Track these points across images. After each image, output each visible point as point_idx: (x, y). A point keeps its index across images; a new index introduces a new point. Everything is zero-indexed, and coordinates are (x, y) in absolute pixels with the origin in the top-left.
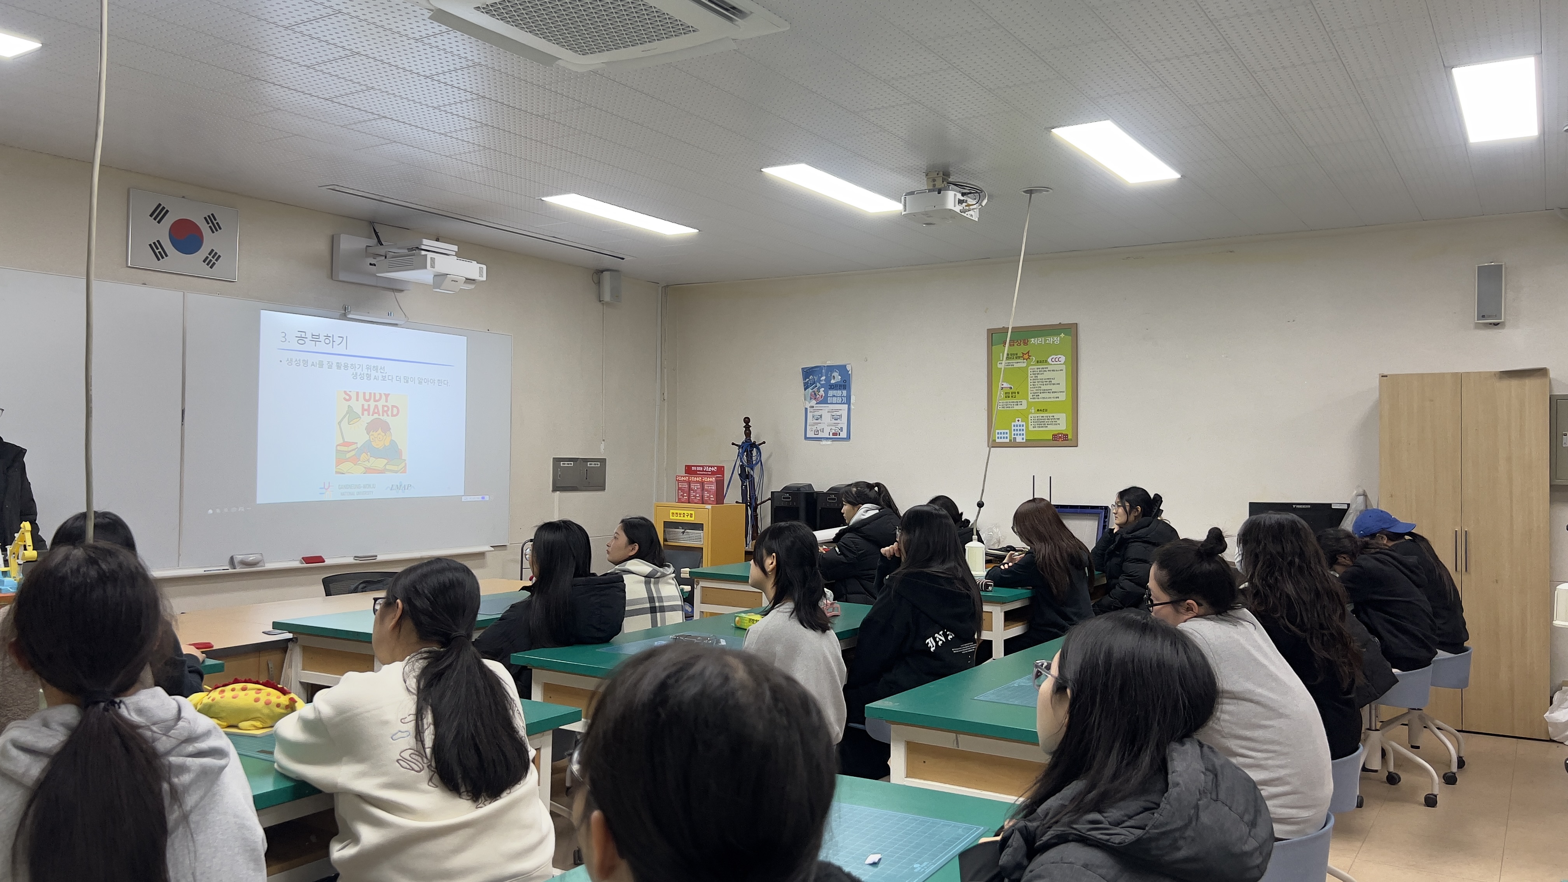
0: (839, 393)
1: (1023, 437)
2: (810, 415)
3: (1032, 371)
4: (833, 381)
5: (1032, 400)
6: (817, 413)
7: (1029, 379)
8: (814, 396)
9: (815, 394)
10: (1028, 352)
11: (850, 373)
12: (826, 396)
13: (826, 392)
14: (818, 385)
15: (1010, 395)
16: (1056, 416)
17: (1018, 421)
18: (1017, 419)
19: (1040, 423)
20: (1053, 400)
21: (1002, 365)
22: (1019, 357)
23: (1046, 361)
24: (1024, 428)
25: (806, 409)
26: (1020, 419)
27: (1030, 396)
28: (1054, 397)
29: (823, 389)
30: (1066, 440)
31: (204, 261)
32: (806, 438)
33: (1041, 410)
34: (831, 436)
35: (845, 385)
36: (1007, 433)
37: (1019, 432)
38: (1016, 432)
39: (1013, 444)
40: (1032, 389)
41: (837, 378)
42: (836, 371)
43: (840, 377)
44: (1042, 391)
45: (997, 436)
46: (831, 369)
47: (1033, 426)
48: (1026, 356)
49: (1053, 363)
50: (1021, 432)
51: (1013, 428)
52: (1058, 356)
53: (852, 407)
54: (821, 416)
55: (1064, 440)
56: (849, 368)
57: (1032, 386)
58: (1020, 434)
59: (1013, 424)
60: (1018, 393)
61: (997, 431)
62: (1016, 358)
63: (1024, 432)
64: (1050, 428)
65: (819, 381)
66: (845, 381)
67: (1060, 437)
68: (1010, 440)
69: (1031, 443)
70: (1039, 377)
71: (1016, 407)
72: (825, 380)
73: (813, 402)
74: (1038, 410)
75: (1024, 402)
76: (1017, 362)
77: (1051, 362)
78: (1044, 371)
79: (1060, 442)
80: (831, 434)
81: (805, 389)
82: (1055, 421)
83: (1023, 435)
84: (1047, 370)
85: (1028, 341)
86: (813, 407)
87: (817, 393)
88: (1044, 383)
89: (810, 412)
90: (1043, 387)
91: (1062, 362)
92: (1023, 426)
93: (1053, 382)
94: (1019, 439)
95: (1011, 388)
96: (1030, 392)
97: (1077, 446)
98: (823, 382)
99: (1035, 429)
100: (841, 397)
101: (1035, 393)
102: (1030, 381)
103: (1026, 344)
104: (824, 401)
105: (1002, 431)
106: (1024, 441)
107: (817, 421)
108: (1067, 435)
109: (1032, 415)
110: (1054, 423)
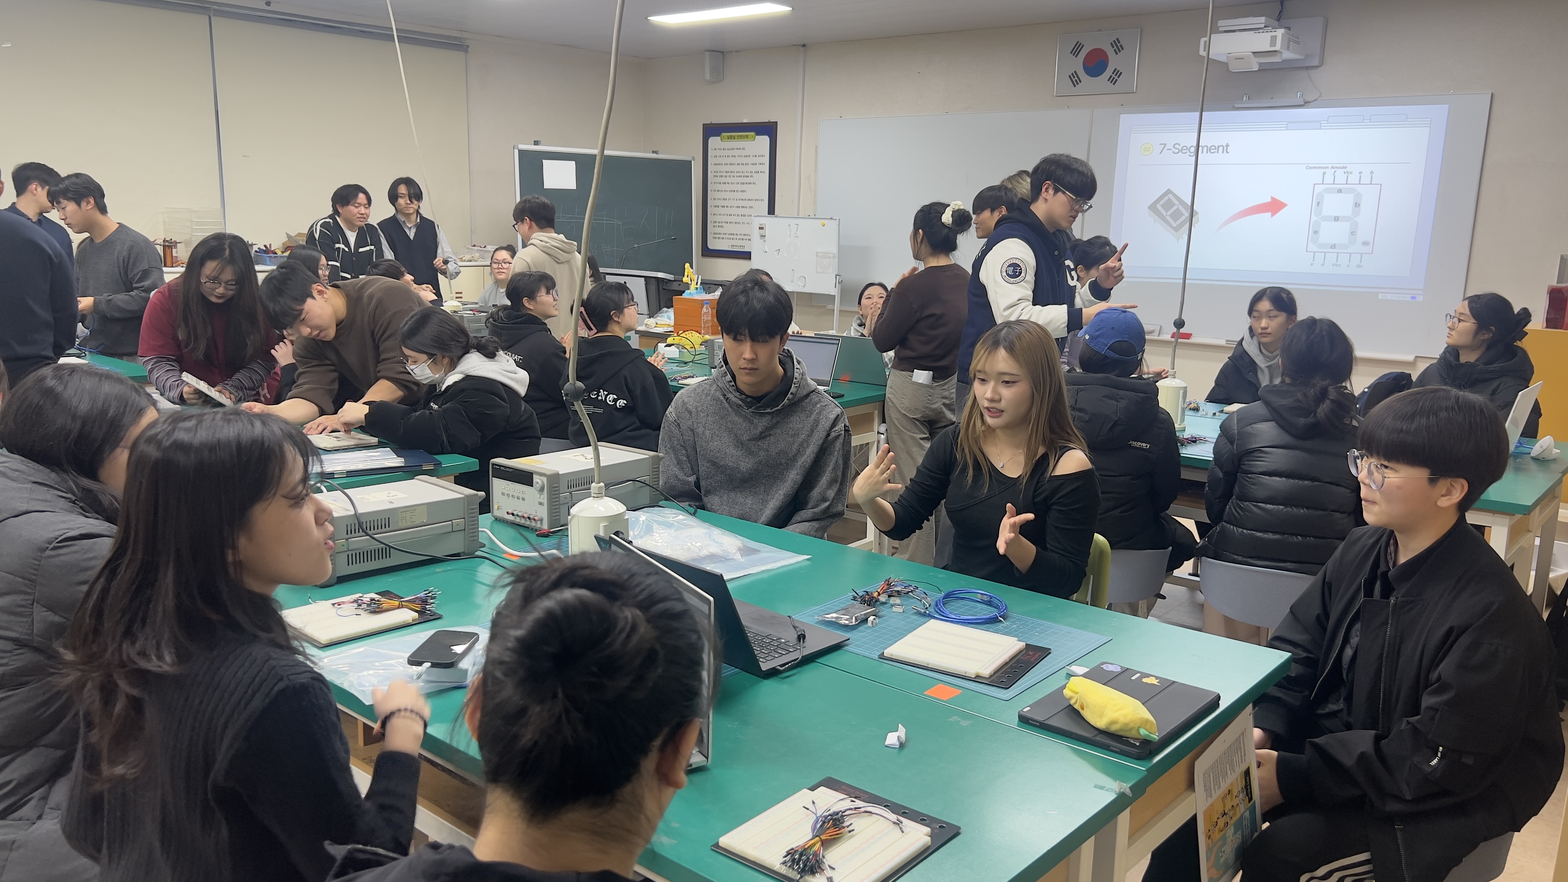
31: (1108, 80)
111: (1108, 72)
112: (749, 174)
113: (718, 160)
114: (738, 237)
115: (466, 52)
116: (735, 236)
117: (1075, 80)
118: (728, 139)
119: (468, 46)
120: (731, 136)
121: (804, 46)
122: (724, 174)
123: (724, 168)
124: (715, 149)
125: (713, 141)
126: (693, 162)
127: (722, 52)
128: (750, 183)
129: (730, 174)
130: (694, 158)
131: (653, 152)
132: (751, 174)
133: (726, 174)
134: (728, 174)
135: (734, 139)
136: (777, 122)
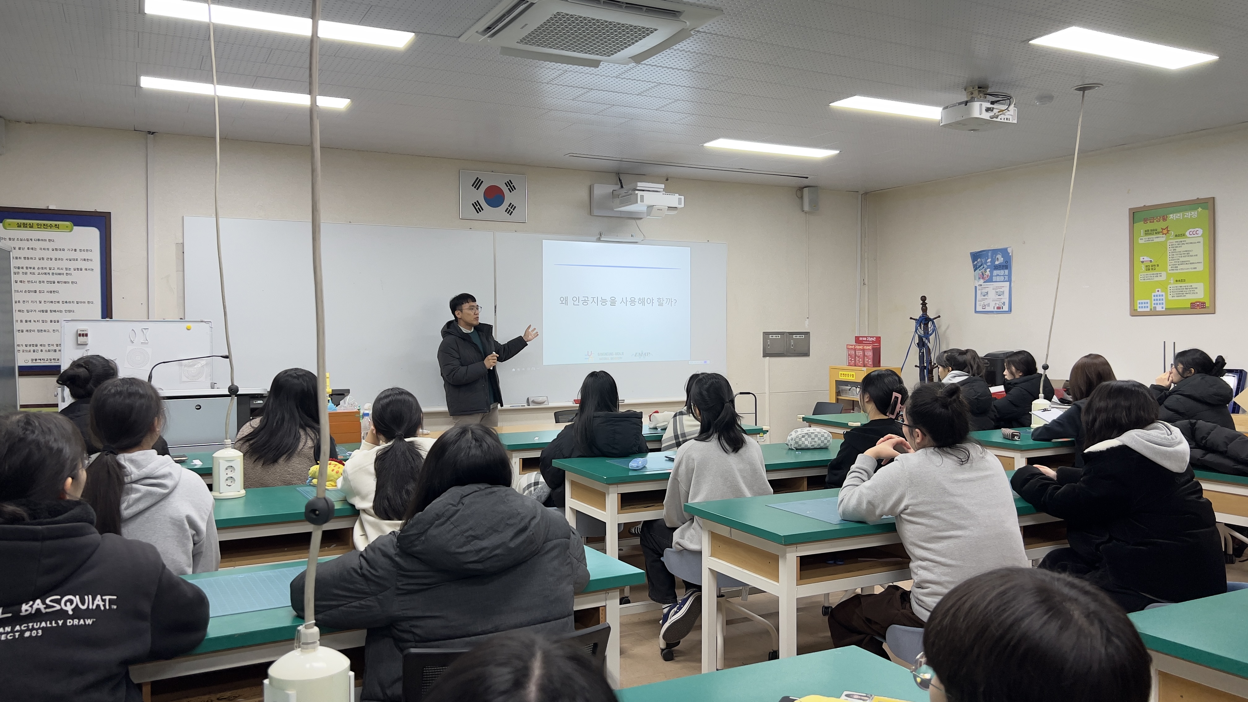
0: (1001, 272)
1: (1162, 306)
2: (979, 292)
3: (1170, 244)
4: (997, 263)
5: (1171, 272)
6: (985, 291)
7: (1168, 252)
8: (982, 276)
9: (983, 274)
10: (1167, 227)
11: (1010, 254)
12: (992, 276)
13: (991, 272)
14: (985, 266)
15: (1151, 268)
16: (1194, 285)
17: (1158, 291)
18: (1157, 290)
19: (1180, 292)
20: (1191, 270)
21: (1142, 240)
22: (1159, 233)
23: (1184, 235)
24: (1164, 298)
25: (976, 287)
26: (1159, 290)
27: (1169, 268)
28: (1192, 268)
29: (989, 270)
30: (1203, 308)
31: (506, 211)
32: (976, 312)
33: (1179, 281)
34: (996, 310)
35: (1006, 266)
36: (1147, 303)
37: (1158, 302)
38: (1156, 302)
39: (1153, 313)
40: (1171, 261)
41: (1000, 260)
42: (999, 254)
43: (1002, 259)
44: (1180, 263)
45: (1139, 305)
46: (995, 252)
47: (1172, 295)
48: (1165, 231)
49: (1191, 236)
50: (1161, 302)
51: (1153, 298)
52: (1197, 229)
53: (1012, 284)
54: (987, 293)
55: (1202, 308)
56: (1009, 250)
57: (1171, 259)
58: (1160, 304)
59: (1153, 294)
60: (1158, 266)
61: (1138, 301)
62: (1156, 233)
63: (1164, 302)
64: (1189, 296)
65: (986, 263)
66: (1007, 262)
67: (1198, 305)
68: (1151, 309)
69: (1170, 312)
70: (1178, 249)
71: (1156, 279)
72: (991, 262)
73: (982, 281)
74: (1177, 281)
75: (1164, 274)
76: (1157, 237)
77: (1189, 236)
78: (1182, 244)
79: (1198, 310)
80: (995, 308)
81: (975, 271)
82: (1193, 290)
83: (1163, 304)
84: (1185, 243)
85: (1167, 217)
86: (981, 285)
87: (984, 273)
88: (1183, 255)
89: (979, 290)
90: (1182, 259)
91: (1199, 235)
92: (1162, 295)
93: (1191, 253)
94: (1159, 308)
95: (1151, 261)
96: (1169, 264)
97: (1214, 313)
98: (989, 264)
99: (1174, 298)
100: (1004, 276)
101: (1174, 265)
102: (1169, 254)
103: (1165, 219)
104: (990, 280)
105: (1143, 301)
106: (1164, 309)
107: (984, 297)
108: (1205, 303)
109: (1171, 286)
110: (1192, 292)
111: (505, 205)
112: (64, 272)
114: (47, 348)
116: (39, 348)
117: (477, 207)
118: (19, 227)
120: (24, 224)
121: (153, 133)
126: (11, 253)
128: (65, 282)
132: (68, 272)
134: (21, 271)
135: (31, 227)
136: (110, 213)
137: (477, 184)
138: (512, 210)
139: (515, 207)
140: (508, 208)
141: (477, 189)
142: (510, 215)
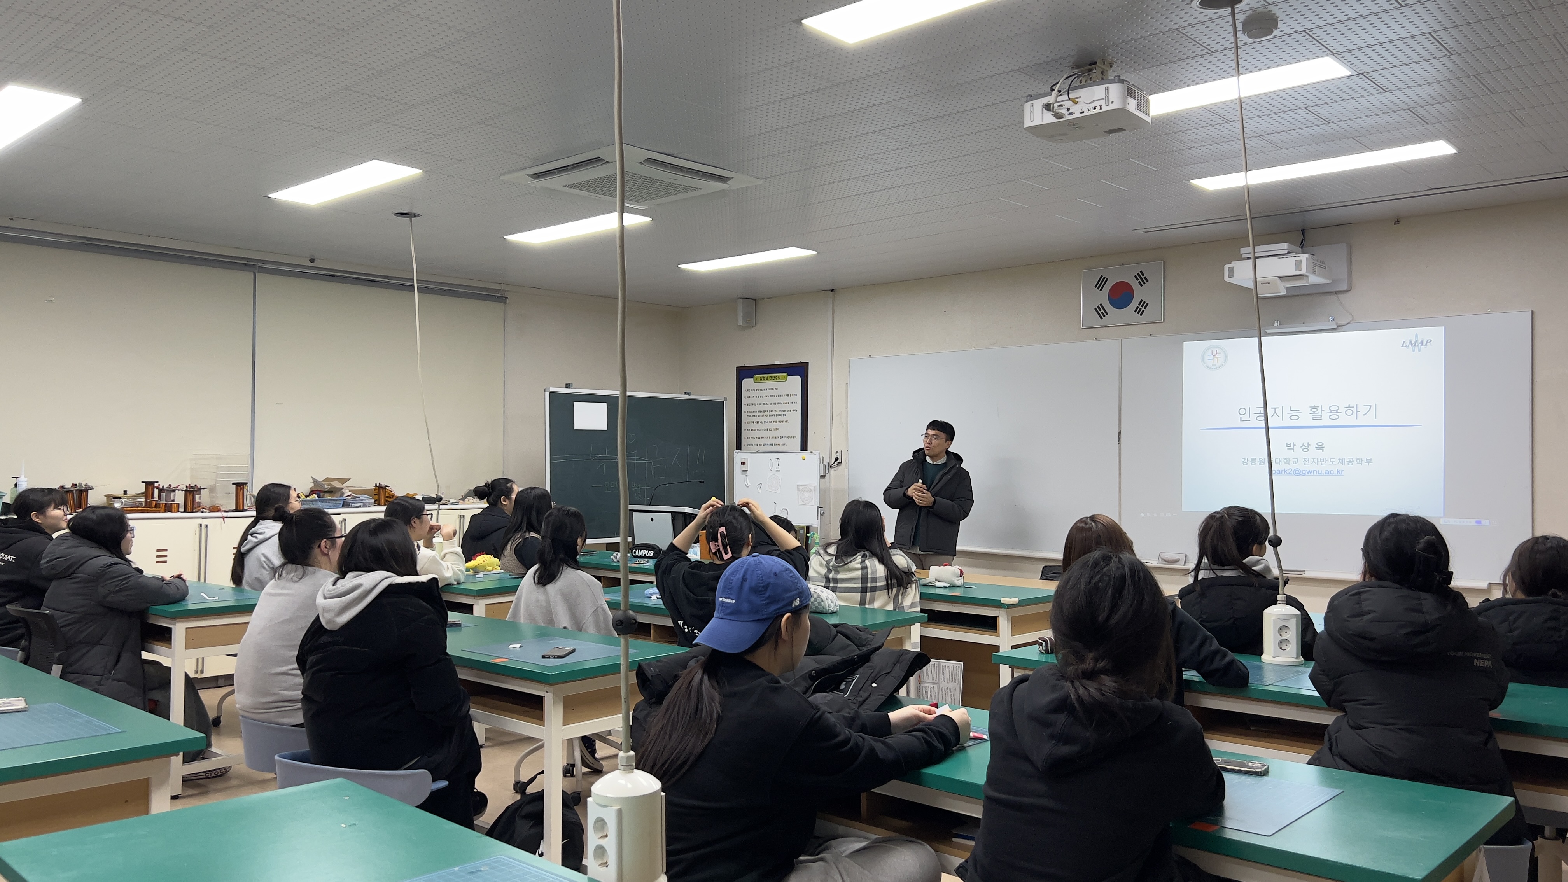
31: (1135, 311)
111: (1134, 304)
112: (782, 413)
113: (751, 401)
115: (505, 303)
117: (1101, 312)
118: (761, 380)
119: (506, 298)
120: (764, 377)
121: (832, 290)
122: (758, 413)
123: (757, 408)
124: (749, 390)
125: (747, 383)
126: (725, 402)
127: (755, 300)
128: (782, 422)
129: (763, 413)
130: (726, 399)
131: (685, 393)
132: (784, 413)
133: (759, 414)
134: (761, 414)
135: (767, 379)
136: (808, 363)
137: (1101, 283)
138: (1143, 309)
139: (1147, 304)
140: (1138, 307)
141: (1101, 290)
142: (1141, 315)
